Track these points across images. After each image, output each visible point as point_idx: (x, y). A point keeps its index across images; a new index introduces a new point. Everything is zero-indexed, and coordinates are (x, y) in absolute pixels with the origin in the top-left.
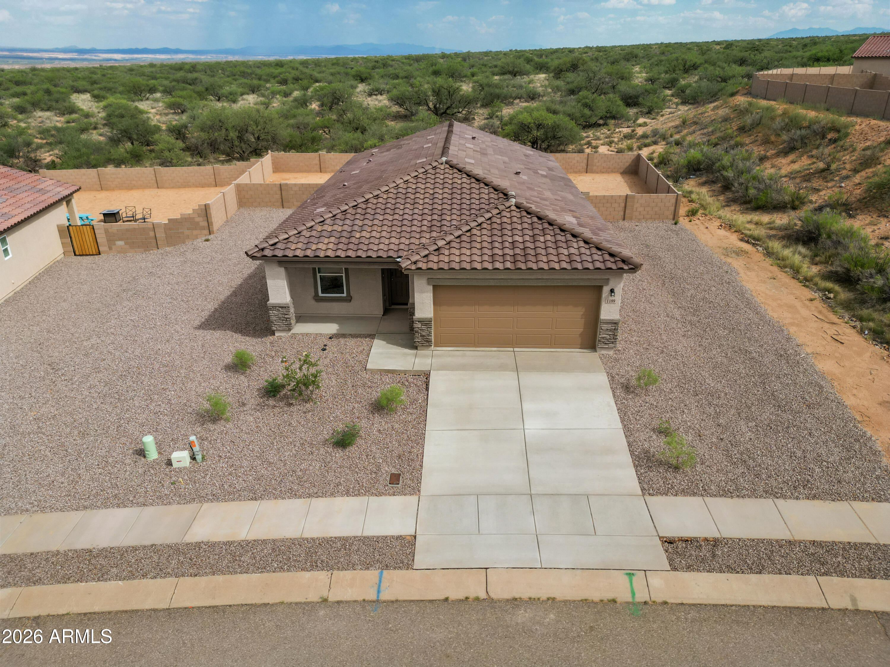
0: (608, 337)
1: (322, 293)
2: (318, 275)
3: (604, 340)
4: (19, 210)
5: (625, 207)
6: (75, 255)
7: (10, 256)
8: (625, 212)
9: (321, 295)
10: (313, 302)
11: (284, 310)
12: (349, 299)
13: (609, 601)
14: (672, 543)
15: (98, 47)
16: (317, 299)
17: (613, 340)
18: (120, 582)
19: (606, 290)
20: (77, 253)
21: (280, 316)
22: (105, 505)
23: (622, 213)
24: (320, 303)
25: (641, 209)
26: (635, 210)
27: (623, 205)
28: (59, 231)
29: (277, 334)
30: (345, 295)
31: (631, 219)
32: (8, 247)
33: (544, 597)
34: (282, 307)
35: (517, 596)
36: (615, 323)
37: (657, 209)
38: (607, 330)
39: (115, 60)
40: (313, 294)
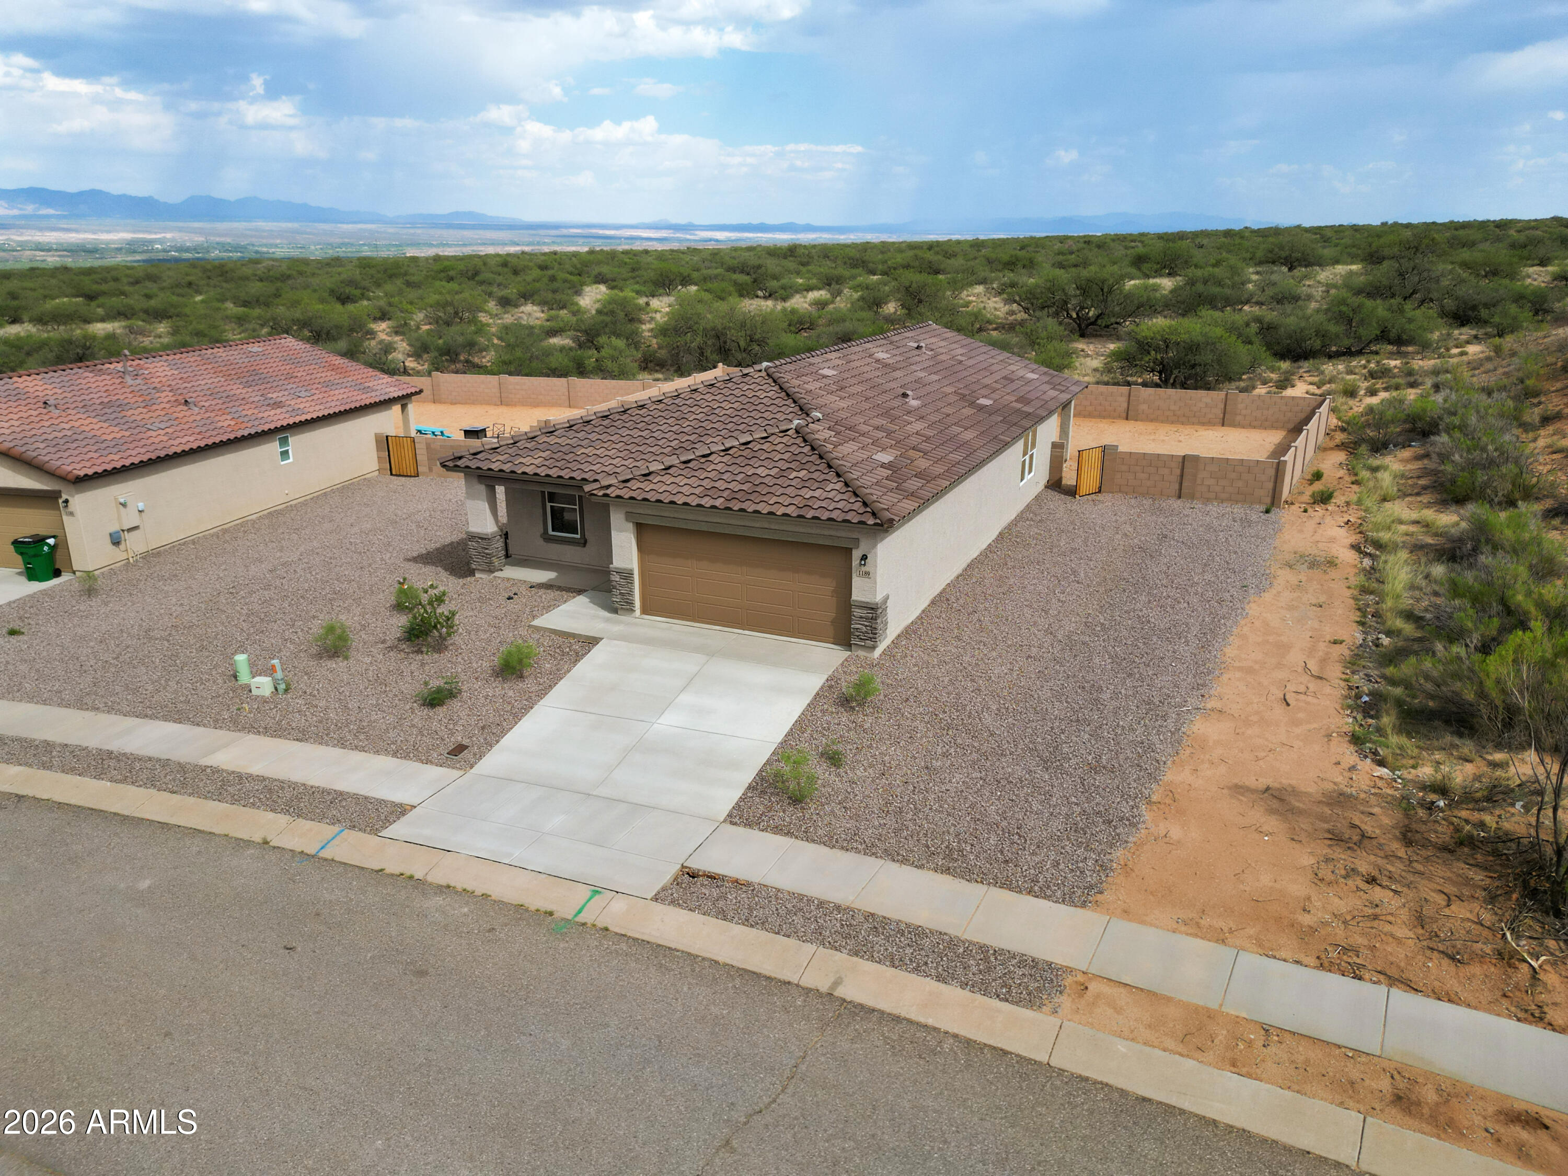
0: (864, 629)
1: (553, 530)
2: (549, 505)
3: (858, 634)
4: (322, 407)
5: (1182, 476)
6: (391, 474)
7: (291, 460)
8: (1181, 484)
9: (551, 532)
10: (541, 542)
11: (484, 543)
12: (584, 543)
13: (546, 913)
14: (693, 877)
15: (697, 222)
16: (547, 538)
17: (871, 635)
18: (109, 783)
19: (856, 555)
20: (394, 473)
21: (480, 550)
22: (165, 719)
23: (1177, 486)
24: (550, 544)
25: (1211, 482)
26: (1199, 482)
27: (1178, 472)
28: (377, 441)
29: (478, 575)
30: (578, 536)
31: (1192, 497)
32: (290, 448)
33: (478, 892)
34: (482, 539)
35: (452, 884)
36: (872, 609)
37: (1240, 484)
38: (861, 617)
39: (717, 241)
40: (542, 531)
